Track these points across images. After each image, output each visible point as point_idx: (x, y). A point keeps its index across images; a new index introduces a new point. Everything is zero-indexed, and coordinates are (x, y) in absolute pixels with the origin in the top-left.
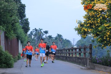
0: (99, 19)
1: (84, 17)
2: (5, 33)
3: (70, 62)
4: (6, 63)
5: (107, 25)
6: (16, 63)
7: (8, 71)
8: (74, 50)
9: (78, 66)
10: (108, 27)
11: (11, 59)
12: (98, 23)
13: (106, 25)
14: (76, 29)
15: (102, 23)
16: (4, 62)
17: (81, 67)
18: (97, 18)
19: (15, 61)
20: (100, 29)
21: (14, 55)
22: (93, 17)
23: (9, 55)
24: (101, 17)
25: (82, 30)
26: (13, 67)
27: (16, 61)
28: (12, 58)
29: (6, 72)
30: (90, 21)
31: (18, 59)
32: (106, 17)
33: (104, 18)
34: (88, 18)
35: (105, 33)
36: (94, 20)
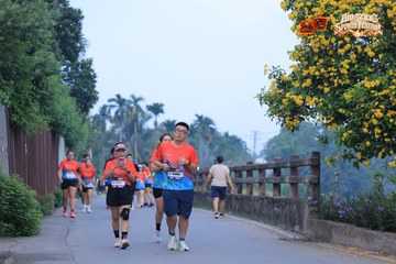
0: (345, 63)
1: (293, 56)
2: (11, 111)
3: (242, 216)
4: (14, 218)
5: (373, 84)
6: (49, 220)
7: (20, 246)
8: (256, 173)
9: (271, 228)
10: (379, 88)
11: (29, 206)
12: (340, 75)
13: (369, 84)
14: (264, 99)
15: (354, 77)
16: (6, 216)
17: (282, 232)
18: (339, 58)
19: (46, 214)
20: (347, 96)
21: (41, 192)
22: (323, 53)
23: (23, 188)
24: (353, 56)
25: (283, 101)
26: (37, 234)
27: (50, 214)
28: (35, 202)
29: (12, 250)
30: (312, 70)
31: (56, 206)
32: (371, 54)
33: (362, 58)
34: (306, 57)
35: (366, 111)
36: (326, 65)
